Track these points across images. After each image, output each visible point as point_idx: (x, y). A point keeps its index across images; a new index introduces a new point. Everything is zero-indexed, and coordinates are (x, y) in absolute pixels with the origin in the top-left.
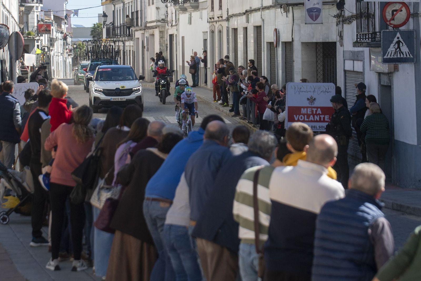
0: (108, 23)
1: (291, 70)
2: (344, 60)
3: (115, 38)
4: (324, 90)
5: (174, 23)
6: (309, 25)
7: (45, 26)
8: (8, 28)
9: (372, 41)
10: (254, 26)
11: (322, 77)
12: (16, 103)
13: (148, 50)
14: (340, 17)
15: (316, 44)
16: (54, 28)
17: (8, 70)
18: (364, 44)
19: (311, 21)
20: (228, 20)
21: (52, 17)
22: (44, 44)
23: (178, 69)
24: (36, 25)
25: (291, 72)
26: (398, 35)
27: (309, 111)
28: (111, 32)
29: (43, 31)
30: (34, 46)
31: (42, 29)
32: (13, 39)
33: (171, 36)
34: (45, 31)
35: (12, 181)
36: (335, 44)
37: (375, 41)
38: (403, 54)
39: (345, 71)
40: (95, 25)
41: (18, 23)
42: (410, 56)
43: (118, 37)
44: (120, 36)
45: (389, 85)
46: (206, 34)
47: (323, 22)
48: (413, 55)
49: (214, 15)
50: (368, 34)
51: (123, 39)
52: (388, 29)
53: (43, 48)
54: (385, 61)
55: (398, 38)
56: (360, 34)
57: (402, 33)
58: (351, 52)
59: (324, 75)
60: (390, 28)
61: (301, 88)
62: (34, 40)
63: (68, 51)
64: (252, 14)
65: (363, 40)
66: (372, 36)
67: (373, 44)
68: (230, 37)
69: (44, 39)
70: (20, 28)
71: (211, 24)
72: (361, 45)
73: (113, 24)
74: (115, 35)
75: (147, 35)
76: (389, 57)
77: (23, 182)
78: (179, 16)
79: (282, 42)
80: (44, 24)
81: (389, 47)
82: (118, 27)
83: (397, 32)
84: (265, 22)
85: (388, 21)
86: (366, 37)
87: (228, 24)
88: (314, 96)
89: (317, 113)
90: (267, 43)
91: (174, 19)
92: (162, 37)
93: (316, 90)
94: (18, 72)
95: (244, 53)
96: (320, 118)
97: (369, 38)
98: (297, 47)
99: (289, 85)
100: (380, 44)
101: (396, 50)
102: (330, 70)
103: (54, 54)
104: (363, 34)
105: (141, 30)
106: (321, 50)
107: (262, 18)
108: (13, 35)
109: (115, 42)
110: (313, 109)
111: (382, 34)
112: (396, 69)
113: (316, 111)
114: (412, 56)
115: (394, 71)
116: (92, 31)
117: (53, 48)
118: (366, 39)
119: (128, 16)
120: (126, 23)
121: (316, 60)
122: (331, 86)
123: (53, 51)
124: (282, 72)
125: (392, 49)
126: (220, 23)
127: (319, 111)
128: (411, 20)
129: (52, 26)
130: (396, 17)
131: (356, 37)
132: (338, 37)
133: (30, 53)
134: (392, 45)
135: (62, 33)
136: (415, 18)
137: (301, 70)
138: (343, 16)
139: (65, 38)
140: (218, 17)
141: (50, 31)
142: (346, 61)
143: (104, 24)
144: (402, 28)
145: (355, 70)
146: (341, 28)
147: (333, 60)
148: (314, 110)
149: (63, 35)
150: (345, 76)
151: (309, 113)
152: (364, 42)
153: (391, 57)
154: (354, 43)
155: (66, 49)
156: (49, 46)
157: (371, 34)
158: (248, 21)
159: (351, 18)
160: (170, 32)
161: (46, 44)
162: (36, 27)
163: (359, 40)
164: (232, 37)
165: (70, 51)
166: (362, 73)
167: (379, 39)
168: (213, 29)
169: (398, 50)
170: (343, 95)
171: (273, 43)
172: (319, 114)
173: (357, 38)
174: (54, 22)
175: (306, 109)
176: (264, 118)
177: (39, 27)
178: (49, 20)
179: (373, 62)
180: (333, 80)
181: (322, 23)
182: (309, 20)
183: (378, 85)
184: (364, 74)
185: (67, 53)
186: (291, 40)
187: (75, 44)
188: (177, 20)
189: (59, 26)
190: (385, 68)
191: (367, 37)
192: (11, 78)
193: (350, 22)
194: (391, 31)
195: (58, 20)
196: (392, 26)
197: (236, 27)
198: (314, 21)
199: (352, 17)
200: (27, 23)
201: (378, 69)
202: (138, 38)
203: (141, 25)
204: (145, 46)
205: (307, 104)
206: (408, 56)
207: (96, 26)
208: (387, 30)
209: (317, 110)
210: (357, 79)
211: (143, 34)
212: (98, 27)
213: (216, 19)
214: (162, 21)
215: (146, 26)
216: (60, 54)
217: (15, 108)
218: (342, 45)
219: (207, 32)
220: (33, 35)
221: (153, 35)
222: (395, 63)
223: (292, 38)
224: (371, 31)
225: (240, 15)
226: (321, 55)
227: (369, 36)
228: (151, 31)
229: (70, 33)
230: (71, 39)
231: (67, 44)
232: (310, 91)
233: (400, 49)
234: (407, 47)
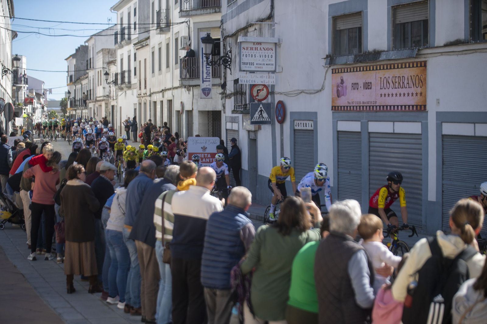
0: (71, 97)
1: (191, 129)
2: (226, 123)
3: (76, 107)
4: (213, 142)
5: (115, 98)
6: (203, 99)
7: (30, 100)
8: (4, 101)
9: (244, 110)
10: (168, 100)
11: (211, 133)
12: (9, 149)
13: (97, 116)
14: (223, 94)
15: (208, 111)
16: (35, 101)
17: (4, 129)
18: (239, 112)
19: (205, 97)
20: (150, 96)
21: (34, 94)
22: (28, 111)
23: (117, 128)
24: (23, 98)
25: (192, 130)
26: (261, 106)
27: (202, 156)
28: (74, 104)
29: (28, 103)
30: (22, 113)
31: (28, 101)
32: (7, 107)
33: (113, 107)
34: (29, 103)
35: (6, 201)
36: (220, 112)
37: (246, 110)
38: (264, 119)
39: (227, 130)
40: (63, 99)
41: (11, 97)
42: (268, 120)
43: (78, 107)
44: (79, 106)
45: (255, 138)
46: (136, 105)
47: (212, 97)
48: (271, 119)
49: (141, 93)
50: (242, 105)
51: (81, 108)
52: (255, 102)
53: (28, 114)
54: (252, 123)
55: (261, 108)
56: (236, 105)
57: (263, 105)
58: (231, 117)
59: (213, 132)
60: (256, 102)
61: (197, 141)
62: (22, 109)
63: (45, 116)
64: (166, 92)
65: (238, 109)
66: (244, 107)
67: (245, 112)
68: (152, 107)
69: (29, 108)
70: (13, 101)
71: (139, 98)
72: (237, 112)
73: (75, 98)
74: (76, 106)
75: (97, 105)
76: (255, 120)
77: (14, 202)
78: (118, 93)
79: (186, 111)
80: (28, 98)
81: (255, 114)
82: (77, 100)
83: (260, 104)
84: (174, 97)
85: (254, 97)
86: (240, 107)
87: (151, 98)
88: (206, 146)
89: (208, 157)
90: (176, 111)
91: (115, 95)
92: (106, 107)
93: (207, 142)
94: (11, 130)
95: (161, 118)
96: (210, 160)
97: (242, 108)
98: (196, 115)
99: (190, 138)
100: (249, 112)
101: (260, 115)
102: (217, 129)
103: (35, 118)
104: (238, 105)
105: (93, 102)
106: (212, 116)
107: (172, 94)
108: (7, 105)
109: (76, 110)
110: (205, 154)
111: (250, 105)
112: (260, 128)
113: (207, 156)
114: (270, 120)
115: (259, 130)
116: (61, 103)
117: (35, 114)
118: (240, 108)
119: (84, 93)
120: (83, 97)
121: (208, 122)
122: (217, 140)
123: (35, 116)
124: (186, 130)
125: (257, 115)
126: (145, 98)
127: (209, 156)
128: (269, 96)
129: (34, 99)
130: (259, 94)
131: (233, 107)
132: (222, 107)
133: (19, 117)
134: (257, 112)
135: (41, 104)
136: (272, 95)
137: (198, 129)
138: (226, 94)
139: (43, 108)
140: (144, 94)
141: (33, 103)
142: (227, 123)
143: (69, 98)
144: (264, 102)
145: (233, 129)
146: (224, 101)
147: (219, 122)
148: (206, 155)
149: (41, 106)
150: (227, 133)
151: (202, 157)
152: (239, 111)
153: (256, 120)
154: (232, 111)
155: (44, 115)
156: (32, 113)
157: (244, 105)
158: (163, 97)
159: (230, 95)
160: (112, 104)
161: (30, 111)
162: (23, 100)
163: (235, 109)
164: (153, 107)
165: (46, 116)
166: (237, 131)
167: (249, 108)
168: (140, 102)
169: (261, 115)
170: (225, 145)
171: (180, 111)
172: (209, 158)
173: (234, 108)
174: (35, 97)
175: (200, 155)
176: (174, 161)
177: (26, 100)
178: (32, 95)
179: (244, 123)
180: (219, 136)
181: (212, 98)
182: (203, 96)
183: (248, 139)
184: (239, 131)
185: (44, 117)
186: (191, 109)
187: (49, 112)
188: (117, 96)
189: (39, 99)
190: (252, 127)
191: (241, 107)
192: (6, 133)
193: (230, 98)
194: (257, 104)
195: (38, 95)
196: (257, 100)
197: (155, 101)
198: (207, 96)
199: (231, 94)
200: (18, 97)
201: (248, 128)
202: (91, 108)
203: (93, 99)
204: (95, 113)
205: (201, 151)
206: (267, 120)
207: (64, 99)
208: (254, 103)
209: (208, 155)
210: (234, 135)
211: (94, 105)
212: (65, 100)
213: (142, 95)
214: (107, 96)
215: (96, 100)
216: (39, 118)
217: (8, 153)
218: (224, 113)
219: (136, 104)
220: (22, 105)
221: (101, 106)
222: (259, 124)
223: (192, 108)
224: (243, 103)
225: (158, 92)
226: (211, 119)
227: (242, 107)
228: (99, 103)
229: (46, 104)
230: (46, 108)
231: (44, 112)
232: (203, 143)
233: (262, 116)
234: (267, 114)
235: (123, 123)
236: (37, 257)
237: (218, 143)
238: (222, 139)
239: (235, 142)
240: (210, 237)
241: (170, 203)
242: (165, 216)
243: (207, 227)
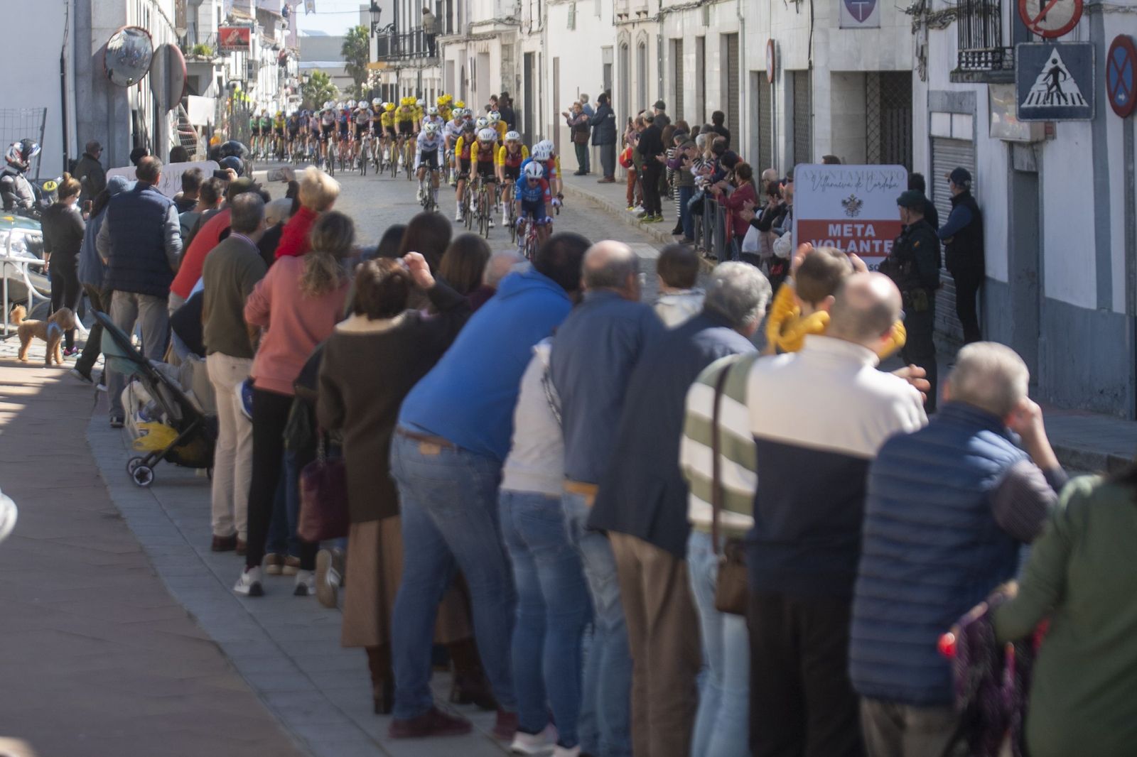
0: (382, 25)
1: (807, 135)
2: (930, 114)
3: (399, 60)
4: (882, 182)
5: (535, 27)
6: (848, 31)
7: (237, 33)
8: (150, 37)
9: (994, 68)
10: (722, 35)
11: (878, 152)
12: (170, 206)
13: (474, 88)
14: (920, 13)
15: (866, 74)
16: (256, 37)
17: (150, 135)
18: (975, 75)
19: (855, 23)
20: (660, 18)
21: (253, 13)
22: (233, 74)
23: (545, 134)
24: (215, 29)
25: (807, 140)
26: (1055, 54)
27: (845, 230)
28: (391, 48)
29: (231, 44)
30: (211, 79)
31: (230, 39)
32: (161, 60)
33: (529, 57)
34: (235, 44)
35: (160, 386)
36: (908, 75)
37: (1001, 67)
38: (1066, 100)
39: (932, 139)
40: (352, 30)
41: (174, 25)
42: (1081, 103)
43: (404, 59)
44: (411, 56)
45: (1034, 170)
46: (610, 51)
47: (882, 25)
48: (1089, 102)
49: (627, 8)
50: (986, 53)
51: (418, 62)
52: (1031, 40)
53: (231, 83)
54: (1024, 115)
55: (1055, 61)
56: (967, 53)
57: (1063, 50)
58: (946, 93)
59: (882, 147)
60: (1037, 39)
61: (827, 178)
62: (209, 65)
63: (289, 90)
64: (717, 6)
65: (973, 66)
66: (993, 57)
67: (996, 76)
68: (666, 60)
69: (234, 64)
70: (179, 38)
71: (621, 28)
72: (968, 78)
73: (394, 28)
74: (398, 54)
75: (472, 53)
76: (1033, 104)
77: (185, 391)
78: (546, 10)
79: (787, 72)
80: (232, 27)
81: (1033, 82)
82: (404, 36)
83: (1053, 47)
84: (747, 25)
85: (1030, 22)
86: (979, 58)
87: (662, 29)
88: (859, 198)
89: (867, 234)
90: (752, 72)
91: (535, 17)
92: (506, 59)
93: (863, 182)
94: (172, 139)
95: (697, 96)
96: (873, 247)
97: (986, 62)
98: (821, 85)
99: (801, 170)
100: (1013, 75)
101: (1050, 88)
102: (898, 137)
103: (257, 98)
104: (973, 53)
105: (458, 42)
106: (878, 90)
107: (739, 14)
108: (162, 52)
109: (398, 70)
110: (856, 226)
111: (1017, 53)
112: (1050, 133)
113: (863, 231)
114: (1085, 104)
115: (1046, 138)
116: (346, 45)
117: (255, 85)
118: (980, 63)
120: (425, 25)
121: (864, 112)
122: (898, 175)
123: (254, 90)
124: (787, 142)
125: (1040, 86)
126: (642, 26)
127: (870, 231)
128: (1084, 20)
129: (253, 32)
130: (1049, 12)
131: (956, 60)
132: (916, 60)
133: (202, 95)
134: (1041, 78)
135: (275, 48)
136: (1093, 16)
137: (829, 137)
138: (928, 11)
139: (283, 62)
140: (638, 13)
141: (247, 44)
142: (935, 116)
143: (373, 28)
144: (1065, 39)
145: (955, 136)
146: (924, 38)
147: (905, 113)
148: (859, 227)
149: (277, 54)
150: (932, 150)
151: (846, 234)
152: (977, 71)
153: (1039, 106)
154: (952, 72)
155: (286, 87)
156: (245, 79)
157: (993, 52)
158: (706, 22)
159: (945, 16)
160: (527, 47)
161: (239, 73)
162: (215, 36)
163: (963, 65)
164: (670, 59)
165: (295, 91)
166: (971, 144)
167: (1011, 63)
168: (626, 40)
169: (1054, 88)
170: (927, 194)
171: (765, 73)
172: (870, 238)
173: (960, 63)
174: (257, 24)
175: (838, 227)
176: (744, 250)
177: (223, 34)
178: (246, 18)
179: (995, 116)
180: (905, 160)
181: (879, 27)
182: (849, 19)
183: (1009, 172)
184: (976, 145)
185: (287, 95)
186: (806, 67)
187: (305, 75)
188: (543, 20)
189: (269, 32)
190: (1023, 130)
191: (983, 59)
192: (157, 152)
193: (944, 25)
194: (1039, 47)
195: (266, 18)
196: (1041, 33)
197: (678, 36)
198: (861, 21)
199: (948, 12)
200: (195, 25)
201: (1007, 134)
202: (452, 62)
203: (459, 31)
204: (467, 81)
205: (840, 213)
206: (1078, 104)
207: (355, 32)
208: (1030, 44)
209: (866, 226)
210: (959, 156)
211: (464, 51)
212: (361, 35)
213: (633, 17)
214: (507, 22)
215: (469, 34)
216: (270, 98)
217: (166, 218)
218: (924, 78)
219: (612, 47)
220: (209, 54)
221: (486, 54)
222: (1046, 120)
223: (810, 63)
224: (992, 45)
225: (688, 7)
226: (877, 101)
227: (986, 57)
228: (481, 45)
229: (293, 50)
230: (295, 63)
231: (287, 75)
232: (849, 185)
233: (1059, 88)
234: (1075, 82)
235: (566, 115)
236: (266, 583)
237: (904, 187)
238: (916, 170)
239: (962, 184)
240: (884, 519)
241: (741, 399)
242: (725, 445)
243: (872, 485)
